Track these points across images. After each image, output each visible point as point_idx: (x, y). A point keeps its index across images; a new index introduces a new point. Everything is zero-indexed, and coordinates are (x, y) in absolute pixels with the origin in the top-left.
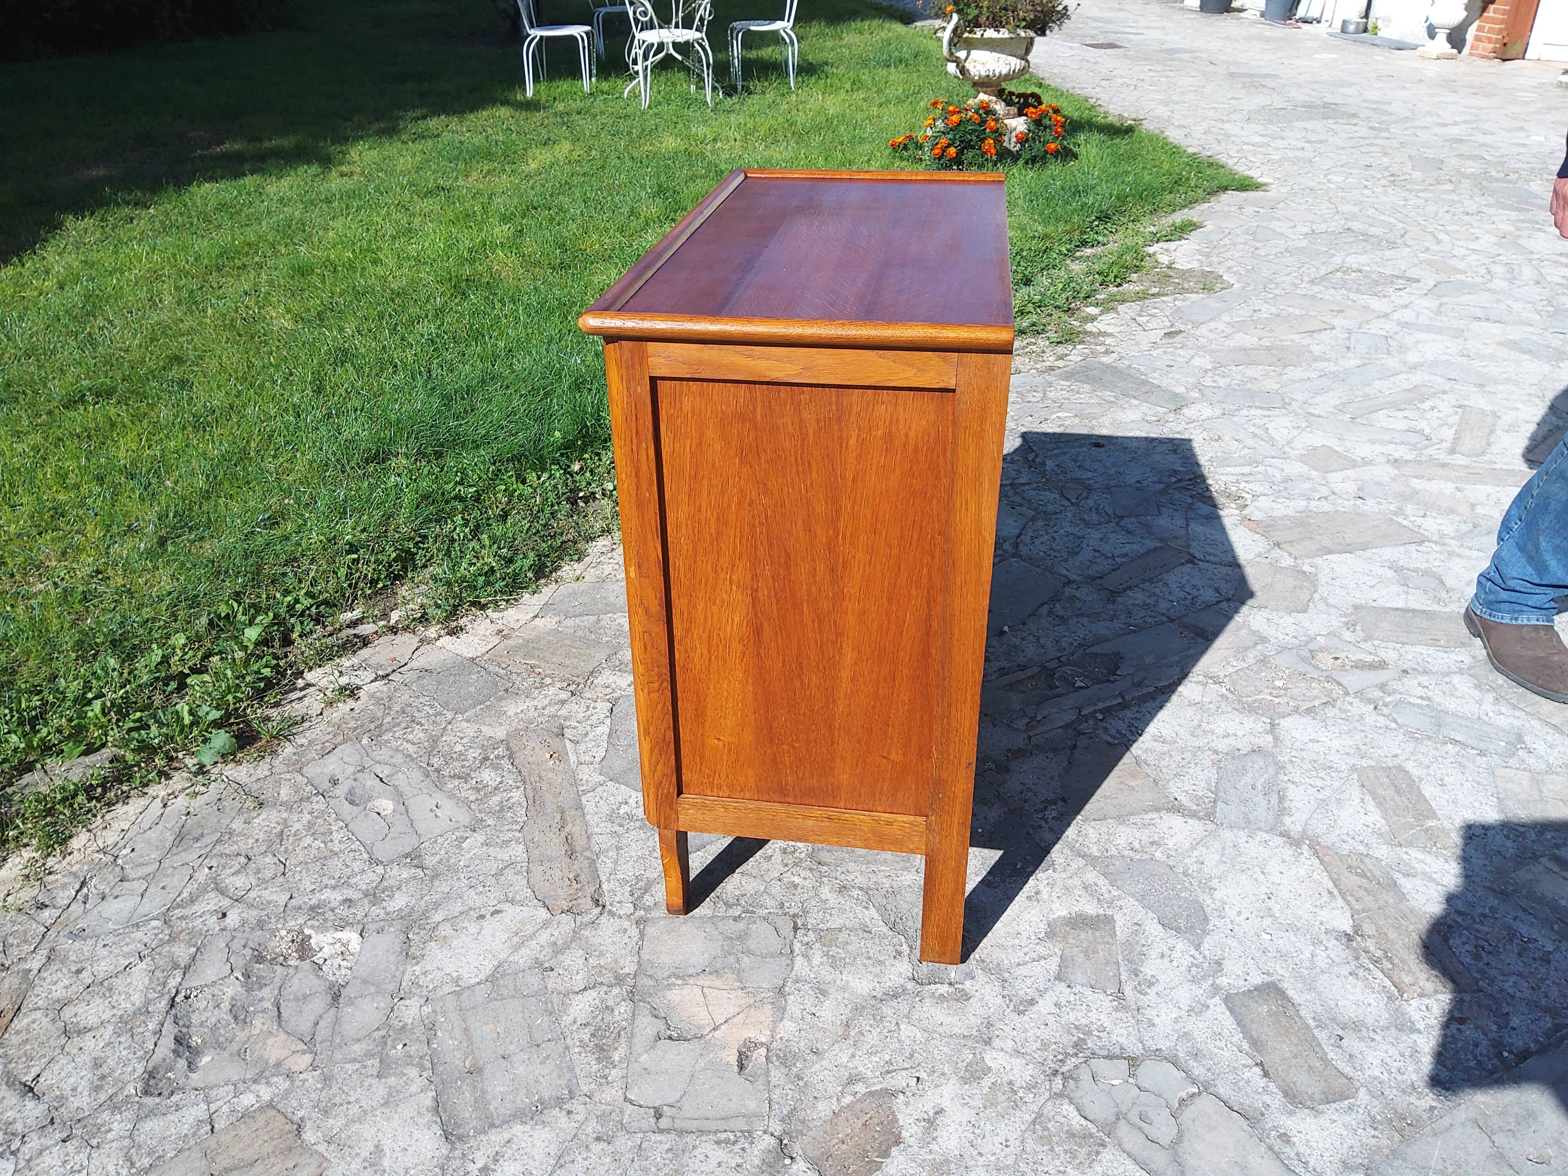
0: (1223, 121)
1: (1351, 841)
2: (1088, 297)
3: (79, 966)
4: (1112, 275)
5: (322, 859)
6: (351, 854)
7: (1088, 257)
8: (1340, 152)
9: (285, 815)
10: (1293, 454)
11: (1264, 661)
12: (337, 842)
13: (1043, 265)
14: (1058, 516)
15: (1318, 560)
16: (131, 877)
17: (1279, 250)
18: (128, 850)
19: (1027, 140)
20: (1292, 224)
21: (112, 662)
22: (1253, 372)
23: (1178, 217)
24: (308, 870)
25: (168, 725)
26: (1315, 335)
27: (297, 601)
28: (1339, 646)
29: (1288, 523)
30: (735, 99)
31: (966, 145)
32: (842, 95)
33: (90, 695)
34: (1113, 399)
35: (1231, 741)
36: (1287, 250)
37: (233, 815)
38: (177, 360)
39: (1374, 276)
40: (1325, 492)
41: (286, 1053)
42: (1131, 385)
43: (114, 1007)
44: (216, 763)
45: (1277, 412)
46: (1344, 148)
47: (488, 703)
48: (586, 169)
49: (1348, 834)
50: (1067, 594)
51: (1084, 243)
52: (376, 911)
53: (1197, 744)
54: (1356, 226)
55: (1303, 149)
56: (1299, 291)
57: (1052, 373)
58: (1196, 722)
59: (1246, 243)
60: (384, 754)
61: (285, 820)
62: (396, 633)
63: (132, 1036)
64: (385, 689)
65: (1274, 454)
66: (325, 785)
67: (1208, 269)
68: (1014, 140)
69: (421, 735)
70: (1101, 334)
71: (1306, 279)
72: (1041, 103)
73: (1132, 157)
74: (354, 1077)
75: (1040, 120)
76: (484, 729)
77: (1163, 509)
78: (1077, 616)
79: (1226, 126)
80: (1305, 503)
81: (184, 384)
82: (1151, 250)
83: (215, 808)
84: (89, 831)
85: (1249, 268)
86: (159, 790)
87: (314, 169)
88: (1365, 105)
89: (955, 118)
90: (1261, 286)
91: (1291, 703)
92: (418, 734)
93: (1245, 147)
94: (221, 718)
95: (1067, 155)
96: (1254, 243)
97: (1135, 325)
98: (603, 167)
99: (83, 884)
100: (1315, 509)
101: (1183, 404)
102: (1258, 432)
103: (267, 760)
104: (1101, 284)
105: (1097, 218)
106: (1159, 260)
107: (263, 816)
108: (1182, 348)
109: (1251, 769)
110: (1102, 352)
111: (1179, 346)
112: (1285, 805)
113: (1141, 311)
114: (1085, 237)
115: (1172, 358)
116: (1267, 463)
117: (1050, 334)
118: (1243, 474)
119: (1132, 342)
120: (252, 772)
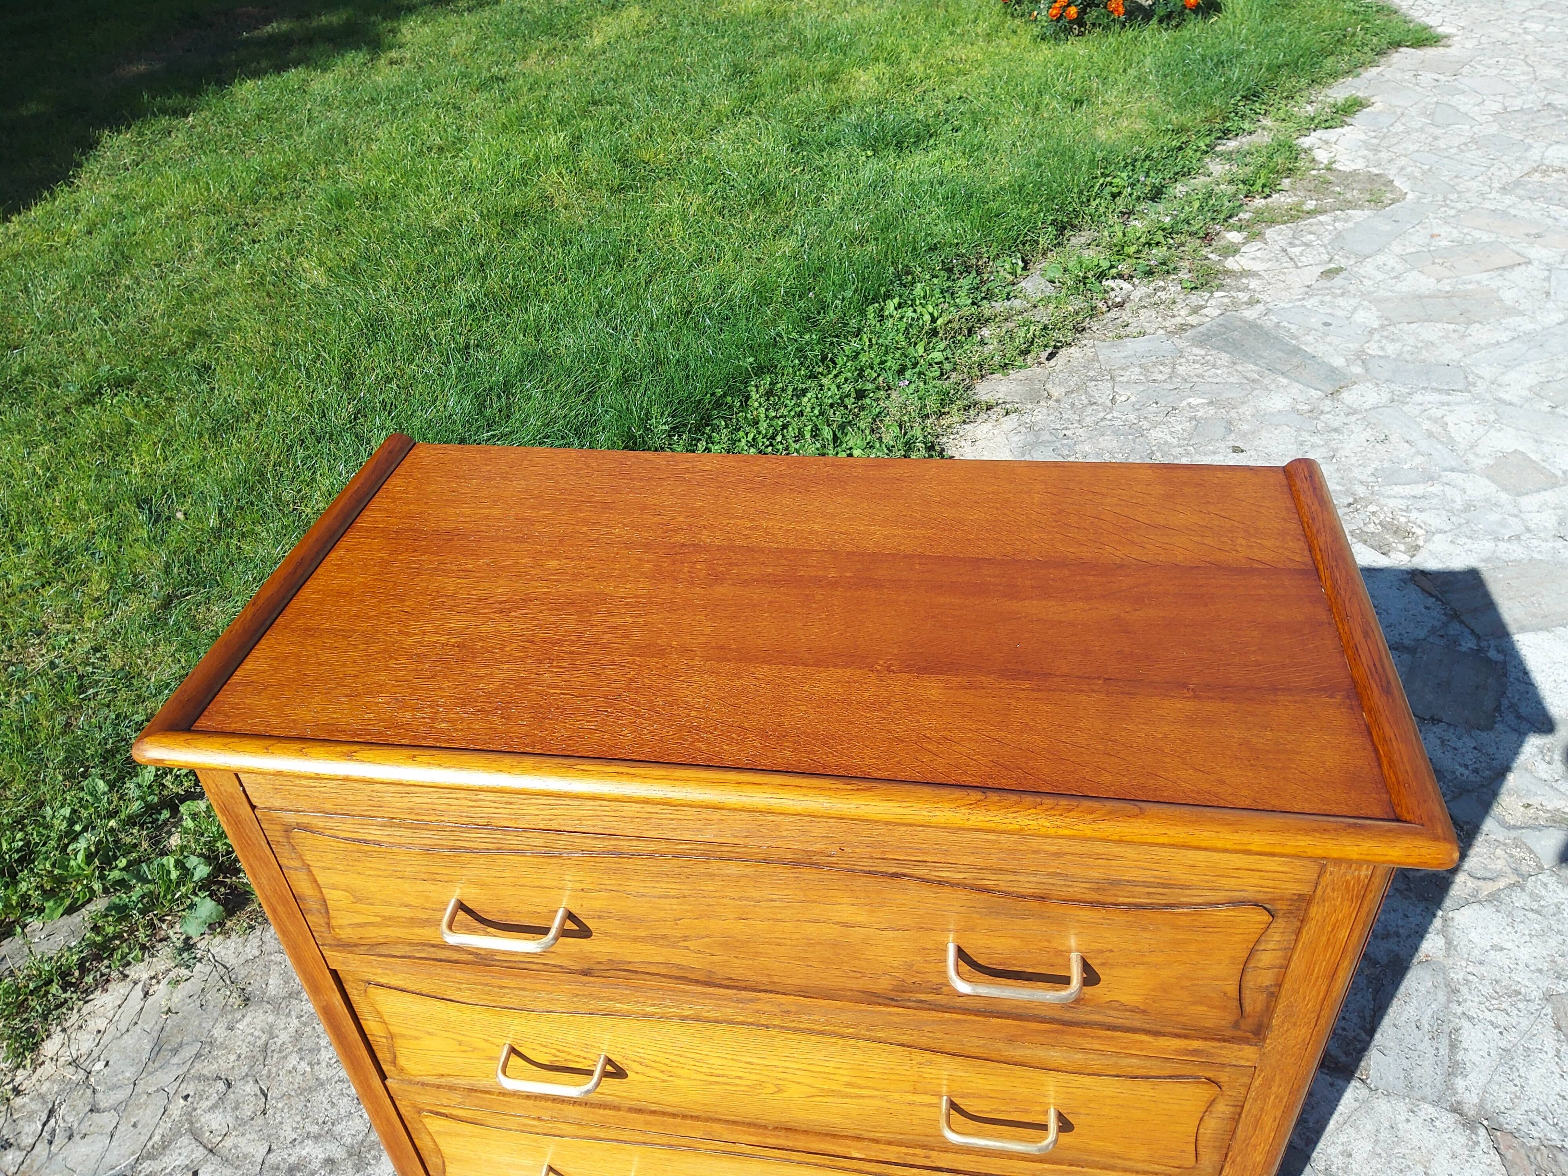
1: (1542, 1123)
2: (1230, 217)
4: (1260, 183)
5: (306, 1091)
6: (339, 1086)
7: (1231, 153)
10: (1478, 463)
12: (324, 1064)
13: (1177, 169)
16: (102, 1105)
17: (1463, 140)
18: (101, 1064)
20: (1480, 100)
21: (102, 786)
22: (1431, 332)
23: (1341, 91)
24: (290, 1107)
25: (153, 882)
26: (1506, 274)
28: (1532, 787)
33: (78, 828)
34: (1256, 376)
36: (1473, 140)
37: (216, 1014)
38: (201, 334)
40: (1516, 527)
42: (1280, 354)
44: (202, 934)
45: (1458, 397)
48: (655, 43)
49: (1539, 1112)
51: (1226, 133)
54: (1558, 98)
56: (1487, 205)
57: (1184, 334)
59: (1422, 130)
61: (271, 1027)
65: (1454, 464)
67: (1376, 171)
70: (1245, 274)
71: (1496, 185)
73: (1286, 5)
80: (1490, 545)
81: (204, 369)
82: (1306, 142)
83: (198, 1003)
84: (64, 1030)
85: (1426, 167)
86: (140, 971)
87: (361, 57)
90: (1440, 198)
91: (1469, 884)
94: (209, 875)
95: (1210, 7)
96: (1433, 130)
97: (1285, 259)
98: (675, 39)
99: (51, 1113)
100: (1504, 556)
101: (1342, 384)
102: (1434, 430)
103: (258, 933)
104: (1246, 197)
105: (1243, 97)
106: (1317, 158)
107: (248, 1019)
108: (1342, 295)
109: (1416, 994)
110: (1245, 303)
111: (1339, 292)
112: (1458, 1058)
113: (1294, 238)
114: (1228, 124)
115: (1329, 311)
116: (1444, 480)
117: (1183, 275)
118: (1414, 497)
119: (1282, 285)
120: (241, 949)
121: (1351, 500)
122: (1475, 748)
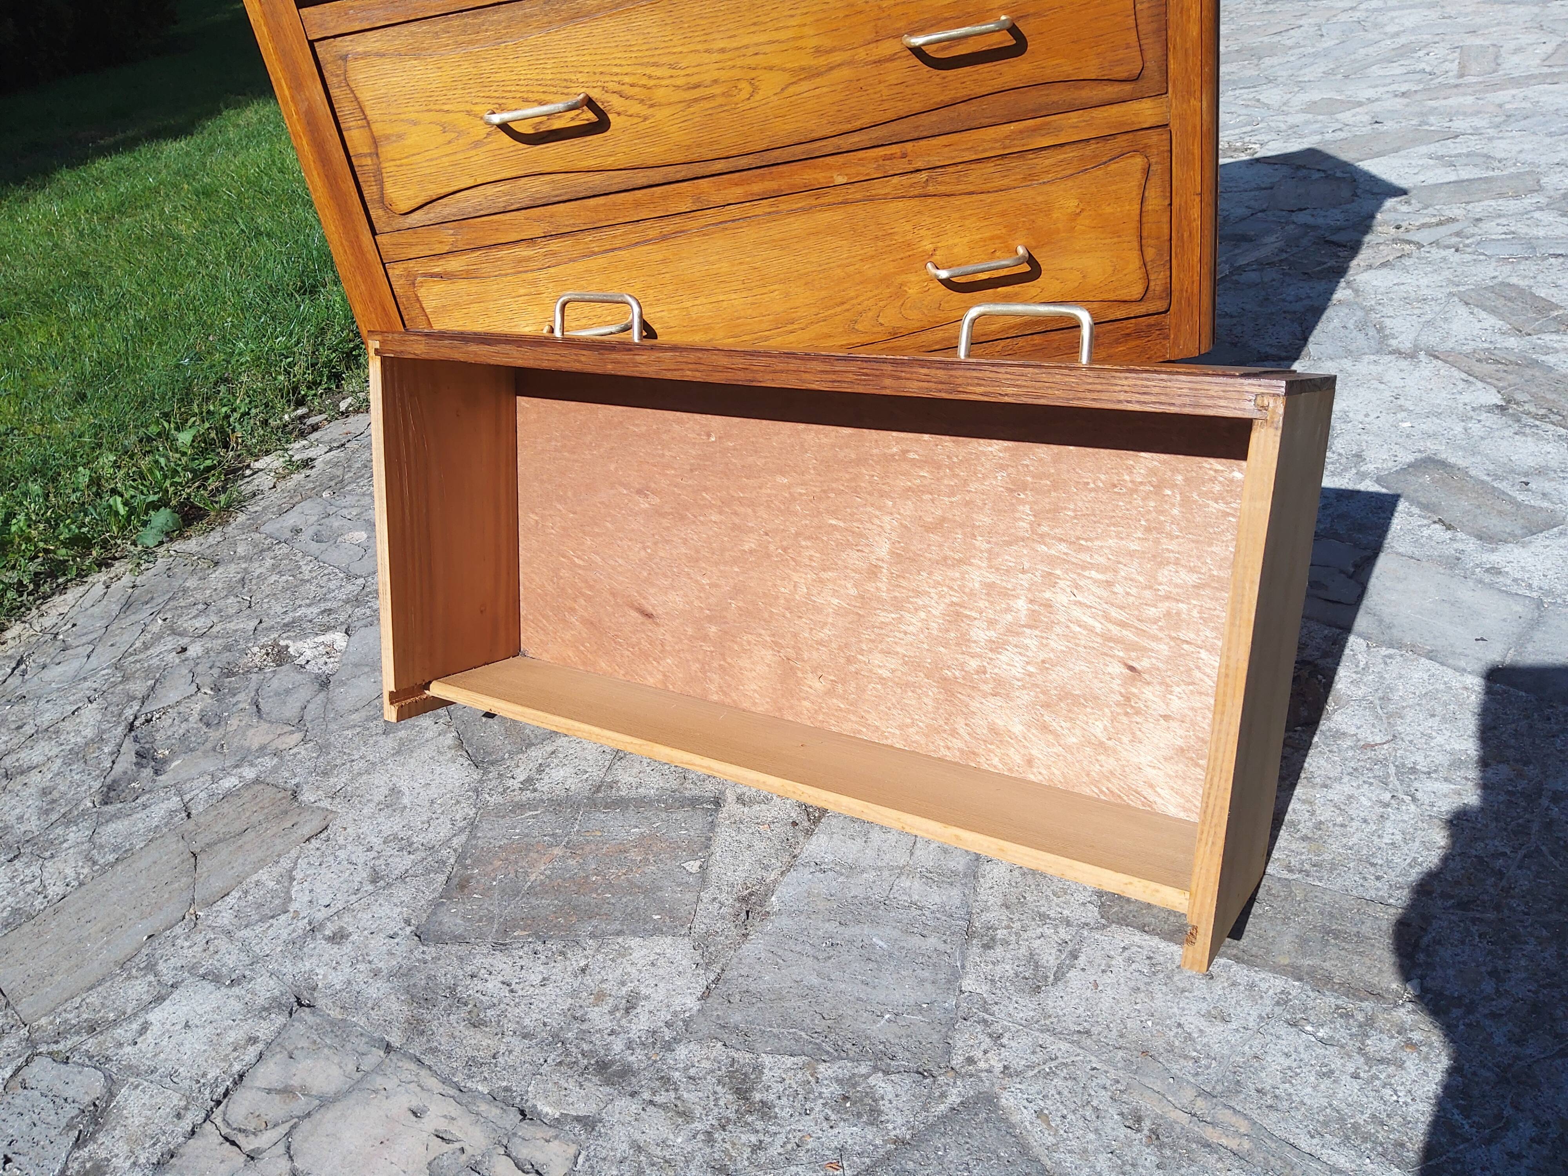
1: (1472, 343)
3: (20, 723)
5: (292, 588)
6: (325, 578)
9: (244, 566)
12: (307, 572)
16: (75, 645)
18: (68, 627)
21: (35, 488)
24: (277, 599)
28: (1399, 217)
37: (185, 576)
40: (1338, 126)
41: (272, 736)
43: (62, 745)
44: (161, 542)
49: (1466, 339)
52: (359, 612)
60: (349, 500)
61: (245, 569)
62: (347, 416)
63: (85, 762)
64: (341, 455)
65: (1272, 113)
66: (287, 535)
74: (356, 739)
80: (1318, 137)
83: (165, 576)
84: (24, 621)
86: (98, 577)
91: (1363, 263)
99: (20, 662)
100: (1332, 139)
103: (218, 529)
107: (220, 571)
109: (1336, 317)
112: (1387, 333)
120: (203, 542)
122: (1342, 212)
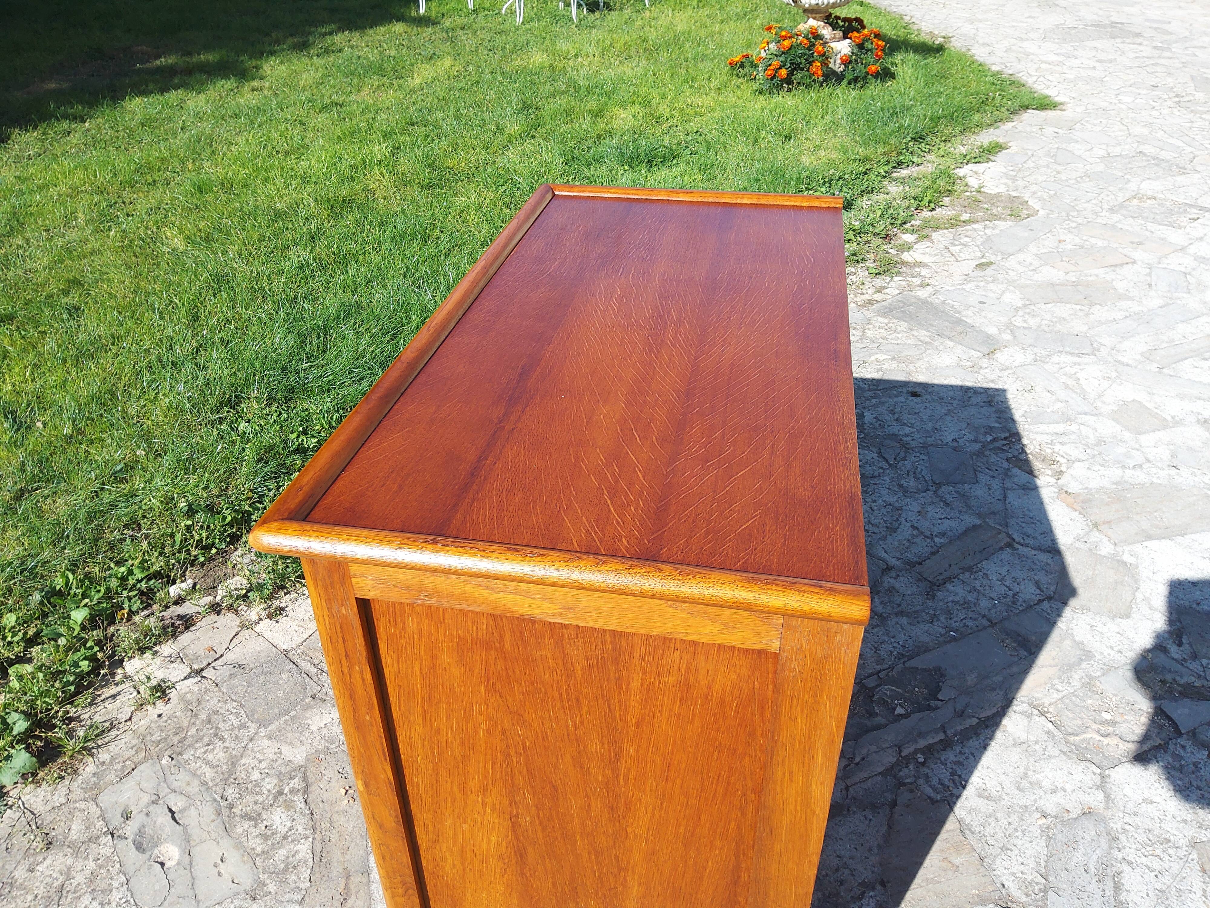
0: (1022, 39)
2: (905, 223)
4: (926, 200)
7: (904, 178)
8: (1128, 71)
9: (69, 861)
10: (1105, 409)
11: (1089, 684)
13: (863, 188)
14: (876, 481)
15: (1138, 548)
17: (1079, 174)
19: (851, 62)
20: (1089, 147)
22: (1063, 310)
23: (985, 138)
26: (1118, 270)
27: (130, 572)
28: (1167, 666)
29: (1105, 497)
30: (597, 14)
31: (795, 67)
32: (689, 12)
34: (928, 340)
35: (1058, 798)
36: (1087, 175)
37: (19, 857)
38: (76, 283)
39: (1168, 203)
42: (947, 324)
44: (15, 783)
45: (1086, 359)
46: (1131, 68)
47: (293, 713)
48: (462, 85)
50: (886, 585)
51: (900, 164)
53: (1023, 802)
54: (1148, 149)
55: (1094, 68)
56: (1100, 220)
57: (871, 308)
58: (1022, 769)
59: (1048, 166)
60: (180, 779)
61: (69, 869)
62: (218, 613)
64: (196, 688)
65: (1086, 409)
66: (116, 820)
67: (1014, 194)
68: (839, 61)
69: (221, 755)
70: (917, 264)
71: (1106, 207)
72: (864, 27)
73: (943, 76)
75: (863, 44)
76: (285, 749)
77: (980, 476)
78: (896, 614)
79: (1025, 44)
80: (1119, 472)
81: (74, 311)
82: (960, 172)
85: (1052, 193)
88: (1147, 24)
89: (787, 43)
90: (1064, 214)
91: (1121, 746)
92: (218, 755)
93: (1043, 66)
94: (27, 730)
95: (886, 75)
96: (1056, 167)
97: (948, 254)
98: (478, 82)
100: (1130, 480)
101: (996, 347)
102: (1069, 383)
103: (66, 782)
104: (916, 209)
105: (912, 138)
106: (969, 184)
107: (48, 862)
108: (993, 282)
109: (1082, 841)
110: (918, 285)
111: (990, 279)
112: (1122, 898)
113: (954, 239)
114: (901, 158)
115: (984, 293)
116: (1080, 421)
117: (869, 264)
118: (1057, 434)
119: (946, 273)
120: (49, 797)
121: (1007, 435)
122: (1119, 633)
